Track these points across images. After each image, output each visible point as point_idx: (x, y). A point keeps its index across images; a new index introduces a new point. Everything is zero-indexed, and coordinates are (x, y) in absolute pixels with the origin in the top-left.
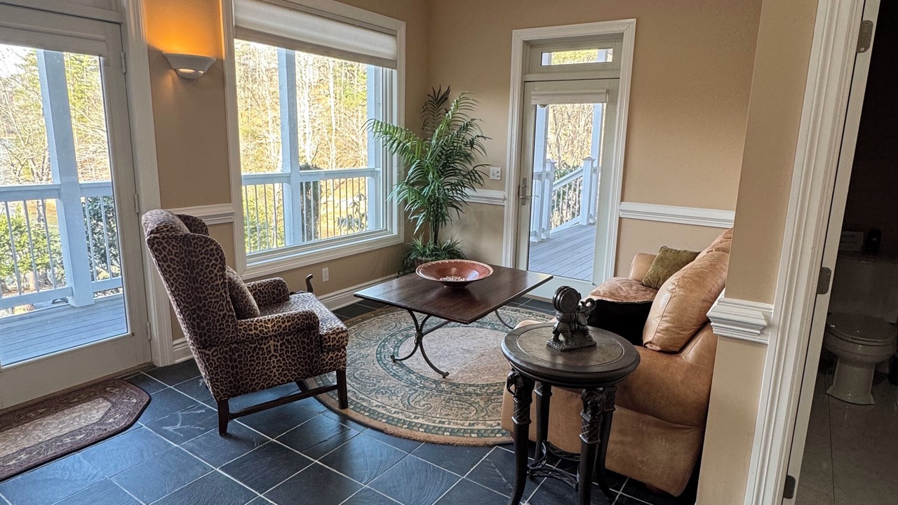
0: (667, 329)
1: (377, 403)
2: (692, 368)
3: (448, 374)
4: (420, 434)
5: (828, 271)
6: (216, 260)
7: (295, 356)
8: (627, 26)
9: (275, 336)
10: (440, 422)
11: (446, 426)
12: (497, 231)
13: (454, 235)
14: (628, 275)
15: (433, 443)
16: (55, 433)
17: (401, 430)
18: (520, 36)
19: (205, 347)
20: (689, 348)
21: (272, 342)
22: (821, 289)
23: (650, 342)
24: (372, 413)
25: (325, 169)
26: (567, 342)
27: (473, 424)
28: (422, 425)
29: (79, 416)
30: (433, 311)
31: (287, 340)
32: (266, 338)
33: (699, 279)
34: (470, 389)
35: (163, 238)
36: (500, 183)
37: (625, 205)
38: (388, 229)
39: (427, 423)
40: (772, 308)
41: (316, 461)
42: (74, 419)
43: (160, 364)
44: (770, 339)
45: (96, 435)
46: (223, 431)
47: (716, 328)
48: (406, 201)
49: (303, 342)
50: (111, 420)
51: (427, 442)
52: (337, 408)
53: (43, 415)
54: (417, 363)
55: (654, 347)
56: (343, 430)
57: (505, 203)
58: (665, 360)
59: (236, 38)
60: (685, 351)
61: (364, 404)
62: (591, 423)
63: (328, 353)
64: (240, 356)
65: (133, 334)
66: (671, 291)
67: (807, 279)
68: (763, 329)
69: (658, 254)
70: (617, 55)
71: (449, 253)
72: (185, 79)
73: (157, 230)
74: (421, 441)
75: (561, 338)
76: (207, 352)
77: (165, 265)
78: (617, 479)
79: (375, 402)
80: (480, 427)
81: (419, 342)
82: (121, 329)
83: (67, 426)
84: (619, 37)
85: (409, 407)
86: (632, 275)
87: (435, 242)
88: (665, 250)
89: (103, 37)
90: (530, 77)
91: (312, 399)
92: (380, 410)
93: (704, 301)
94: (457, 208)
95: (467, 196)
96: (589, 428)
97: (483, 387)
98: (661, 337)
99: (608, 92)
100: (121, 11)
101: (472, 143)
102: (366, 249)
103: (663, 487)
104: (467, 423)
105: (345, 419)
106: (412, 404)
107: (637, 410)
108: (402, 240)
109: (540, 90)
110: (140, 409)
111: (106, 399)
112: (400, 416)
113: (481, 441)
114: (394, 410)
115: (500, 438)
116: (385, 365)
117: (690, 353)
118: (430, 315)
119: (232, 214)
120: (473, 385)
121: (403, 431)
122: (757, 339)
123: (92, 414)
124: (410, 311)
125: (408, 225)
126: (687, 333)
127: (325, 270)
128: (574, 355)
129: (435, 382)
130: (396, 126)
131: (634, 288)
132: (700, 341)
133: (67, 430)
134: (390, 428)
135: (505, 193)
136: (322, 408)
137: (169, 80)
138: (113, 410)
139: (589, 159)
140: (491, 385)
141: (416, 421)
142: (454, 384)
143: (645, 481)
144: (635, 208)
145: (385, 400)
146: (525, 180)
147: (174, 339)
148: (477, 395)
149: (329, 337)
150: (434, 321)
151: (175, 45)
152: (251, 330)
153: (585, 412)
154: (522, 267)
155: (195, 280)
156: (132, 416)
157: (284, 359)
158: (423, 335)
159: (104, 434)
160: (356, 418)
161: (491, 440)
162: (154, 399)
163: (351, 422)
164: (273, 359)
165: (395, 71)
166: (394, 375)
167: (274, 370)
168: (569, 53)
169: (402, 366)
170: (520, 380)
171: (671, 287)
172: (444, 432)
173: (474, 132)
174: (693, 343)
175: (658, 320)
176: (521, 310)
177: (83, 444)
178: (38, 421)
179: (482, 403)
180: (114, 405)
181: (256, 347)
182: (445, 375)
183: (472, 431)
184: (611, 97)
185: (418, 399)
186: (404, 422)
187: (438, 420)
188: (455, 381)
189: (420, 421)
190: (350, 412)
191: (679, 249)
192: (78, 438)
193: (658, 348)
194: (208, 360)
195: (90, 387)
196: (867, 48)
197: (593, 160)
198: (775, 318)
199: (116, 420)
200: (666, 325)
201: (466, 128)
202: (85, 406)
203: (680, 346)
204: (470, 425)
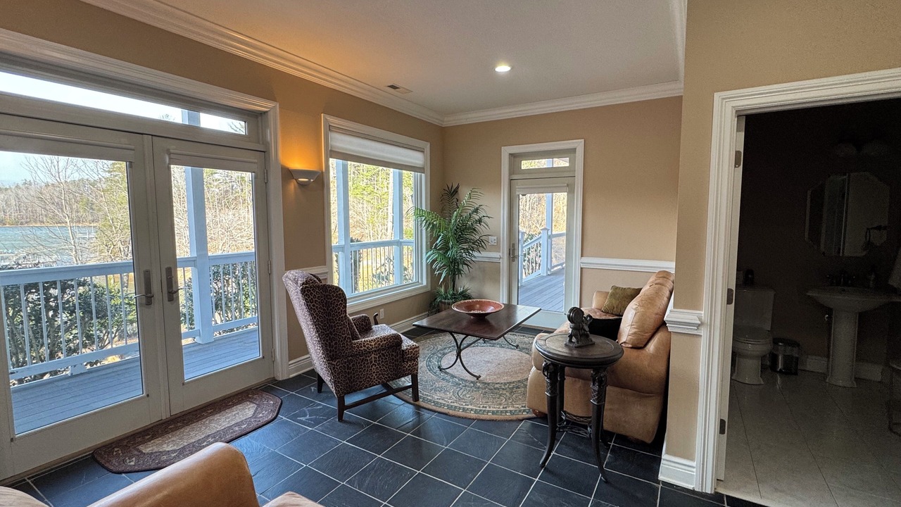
0: (635, 333)
1: (438, 397)
2: (654, 356)
3: (480, 376)
4: (472, 415)
5: (732, 290)
6: (342, 301)
7: (387, 364)
8: (579, 144)
9: (375, 351)
10: (483, 407)
11: (488, 409)
12: (496, 280)
13: (464, 284)
14: (591, 306)
15: (482, 420)
17: (459, 413)
18: (506, 151)
19: (332, 360)
20: (650, 344)
21: (373, 355)
22: (729, 302)
23: (625, 342)
24: (436, 404)
25: (366, 241)
26: (578, 342)
27: (506, 408)
28: (472, 410)
29: (238, 413)
30: (471, 333)
31: (382, 354)
32: (370, 352)
33: (651, 300)
34: (497, 386)
35: (311, 287)
36: (497, 248)
37: (585, 260)
38: (420, 281)
39: (475, 408)
40: (703, 313)
41: (409, 434)
42: (235, 415)
43: (280, 378)
44: (703, 332)
45: (254, 425)
46: (341, 418)
47: (670, 328)
48: (434, 261)
49: (392, 355)
50: (261, 415)
51: (479, 420)
52: (412, 402)
53: (212, 414)
54: (458, 370)
55: (627, 345)
56: (418, 414)
57: (501, 261)
58: (635, 353)
59: (331, 157)
60: (648, 346)
61: (429, 398)
62: (598, 391)
63: (407, 362)
64: (353, 365)
65: (263, 357)
66: (635, 309)
67: (721, 296)
68: (699, 326)
69: (610, 291)
70: (572, 162)
71: (464, 296)
72: (302, 185)
73: (307, 282)
74: (474, 419)
75: (574, 340)
76: (333, 363)
77: (311, 305)
78: (610, 434)
79: (436, 396)
80: (511, 409)
81: (459, 355)
82: (255, 354)
83: (232, 420)
84: (574, 150)
85: (460, 399)
86: (594, 306)
87: (453, 289)
88: (615, 288)
89: (256, 161)
90: (514, 177)
91: (391, 396)
92: (441, 401)
93: (657, 314)
94: (468, 265)
95: (475, 257)
96: (597, 395)
97: (505, 384)
98: (631, 339)
99: (568, 185)
100: (267, 144)
101: (480, 221)
102: (407, 295)
103: (640, 438)
104: (501, 407)
105: (418, 407)
106: (461, 396)
107: (621, 387)
108: (429, 289)
109: (522, 185)
110: (278, 407)
111: (251, 402)
112: (455, 404)
113: (514, 417)
114: (450, 401)
115: (525, 415)
116: (435, 373)
117: (651, 347)
118: (467, 335)
119: (327, 273)
120: (498, 383)
121: (461, 413)
122: (695, 332)
123: (246, 412)
124: (451, 333)
125: (433, 277)
126: (648, 335)
127: (382, 310)
128: (584, 350)
129: (472, 382)
130: (424, 209)
131: (598, 314)
132: (656, 341)
133: (233, 423)
134: (451, 412)
135: (501, 254)
136: (400, 402)
137: (292, 186)
138: (259, 409)
139: (545, 229)
140: (511, 383)
141: (467, 407)
142: (486, 383)
143: (628, 434)
144: (589, 261)
145: (442, 395)
146: (514, 245)
147: (289, 361)
148: (503, 389)
149: (408, 351)
150: (470, 339)
151: (296, 164)
152: (361, 347)
153: (594, 385)
154: (514, 302)
155: (329, 314)
156: (274, 412)
157: (380, 367)
158: (461, 350)
159: (260, 424)
160: (427, 407)
161: (520, 417)
162: (284, 401)
163: (423, 410)
164: (374, 367)
165: (423, 174)
166: (443, 379)
167: (374, 375)
168: (543, 161)
169: (446, 373)
170: (551, 367)
171: (635, 307)
172: (488, 413)
173: (481, 213)
174: (652, 341)
175: (629, 328)
176: (517, 334)
177: (248, 430)
178: (211, 418)
179: (508, 394)
180: (258, 406)
181: (363, 359)
182: (478, 378)
183: (506, 412)
184: (570, 189)
185: (464, 393)
186: (460, 408)
187: (481, 406)
188: (485, 381)
189: (470, 407)
190: (421, 403)
191: (624, 287)
192: (243, 427)
193: (630, 346)
194: (334, 368)
195: (237, 395)
196: (739, 165)
197: (548, 230)
198: (705, 318)
199: (265, 415)
200: (634, 330)
201: (476, 211)
202: (239, 407)
203: (644, 343)
204: (503, 408)
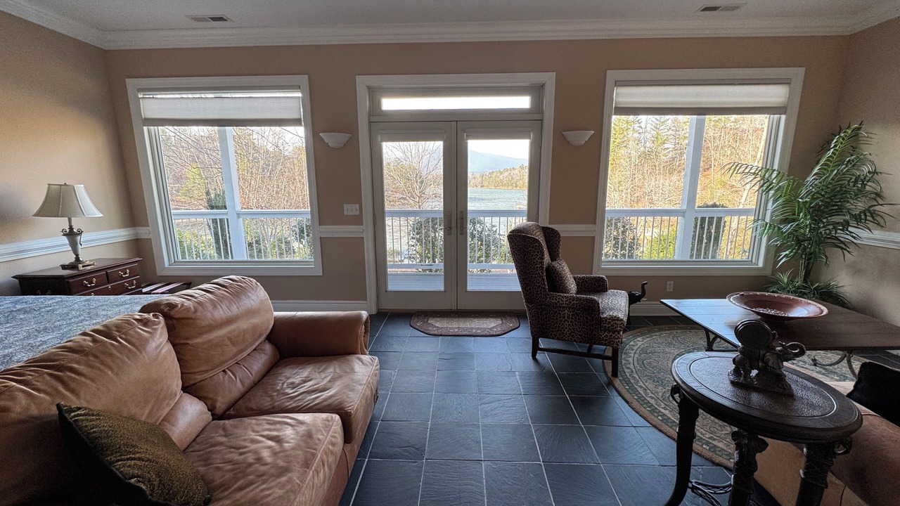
1: (643, 385)
4: (656, 420)
7: (580, 325)
9: (569, 308)
15: (660, 431)
16: (473, 326)
17: (643, 410)
21: (566, 311)
24: (635, 391)
28: (664, 415)
29: (487, 323)
31: (576, 313)
32: (563, 308)
38: (754, 261)
39: (669, 416)
42: (484, 323)
46: (534, 357)
49: (587, 318)
51: (656, 428)
61: (632, 381)
63: (605, 332)
64: (546, 314)
72: (575, 147)
74: (651, 425)
79: (641, 384)
87: (805, 280)
89: (531, 129)
92: (640, 390)
100: (543, 113)
104: (708, 435)
112: (652, 401)
114: (650, 395)
123: (492, 324)
125: (776, 259)
134: (636, 405)
138: (501, 325)
141: (663, 410)
145: (651, 386)
149: (606, 321)
152: (553, 300)
157: (573, 325)
160: (619, 388)
163: (614, 390)
164: (566, 322)
165: (784, 117)
167: (566, 330)
181: (556, 312)
186: (651, 407)
189: (666, 412)
190: (617, 381)
204: (710, 437)
